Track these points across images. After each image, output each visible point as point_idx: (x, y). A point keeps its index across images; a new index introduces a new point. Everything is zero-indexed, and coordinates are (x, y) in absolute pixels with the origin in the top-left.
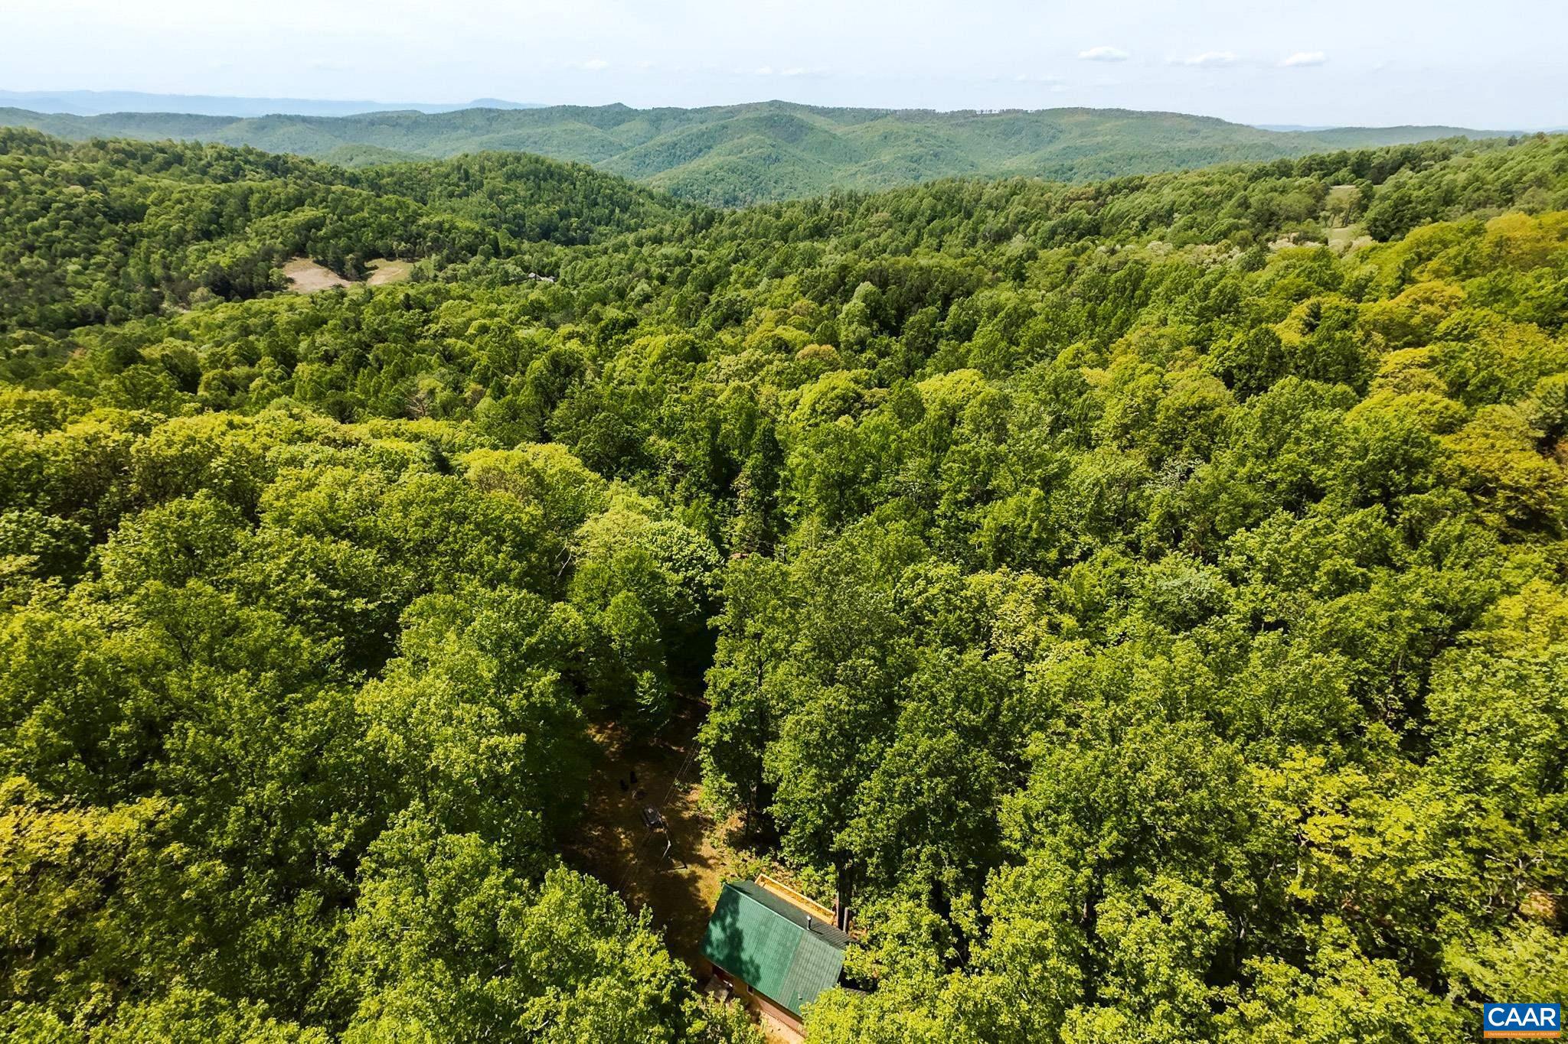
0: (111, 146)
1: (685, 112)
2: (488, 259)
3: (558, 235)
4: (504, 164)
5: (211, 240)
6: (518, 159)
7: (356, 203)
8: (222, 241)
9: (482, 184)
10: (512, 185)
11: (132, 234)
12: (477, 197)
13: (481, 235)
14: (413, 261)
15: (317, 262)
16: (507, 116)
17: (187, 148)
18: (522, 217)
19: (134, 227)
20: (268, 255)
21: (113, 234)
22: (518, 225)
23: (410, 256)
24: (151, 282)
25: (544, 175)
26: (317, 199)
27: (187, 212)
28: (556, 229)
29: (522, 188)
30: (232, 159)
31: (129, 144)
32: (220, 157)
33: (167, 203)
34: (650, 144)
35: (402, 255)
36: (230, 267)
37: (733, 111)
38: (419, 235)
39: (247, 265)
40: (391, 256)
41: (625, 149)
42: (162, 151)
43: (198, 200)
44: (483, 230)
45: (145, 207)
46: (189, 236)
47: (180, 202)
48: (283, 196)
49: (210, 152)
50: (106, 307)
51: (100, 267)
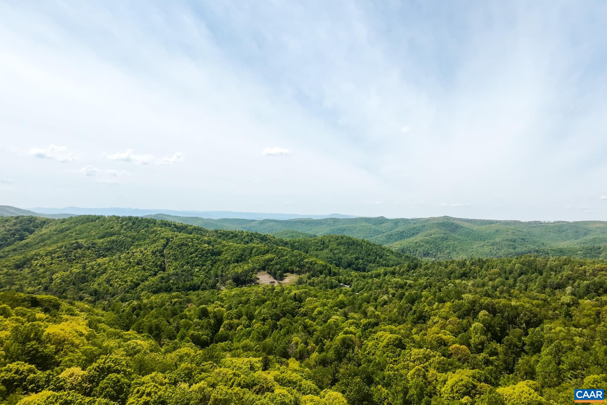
0: (219, 232)
1: (408, 220)
2: (326, 276)
3: (354, 266)
4: (337, 240)
5: (238, 263)
6: (342, 238)
7: (285, 253)
8: (241, 264)
9: (328, 246)
10: (339, 247)
11: (216, 260)
12: (326, 251)
13: (325, 267)
14: (300, 274)
15: (268, 273)
16: (341, 221)
17: (239, 232)
18: (341, 259)
19: (217, 258)
20: (253, 270)
21: (211, 259)
22: (339, 262)
23: (299, 273)
24: (217, 276)
25: (351, 244)
26: (273, 251)
27: (233, 254)
28: (353, 264)
29: (342, 248)
30: (251, 236)
31: (224, 231)
32: (248, 235)
33: (229, 251)
34: (393, 231)
35: (296, 272)
36: (241, 273)
37: (427, 220)
38: (304, 266)
39: (246, 273)
40: (292, 272)
41: (384, 233)
42: (232, 233)
43: (238, 250)
44: (326, 265)
45: (223, 251)
46: (232, 261)
47: (233, 250)
48: (263, 250)
49: (245, 234)
50: (201, 284)
51: (204, 270)
